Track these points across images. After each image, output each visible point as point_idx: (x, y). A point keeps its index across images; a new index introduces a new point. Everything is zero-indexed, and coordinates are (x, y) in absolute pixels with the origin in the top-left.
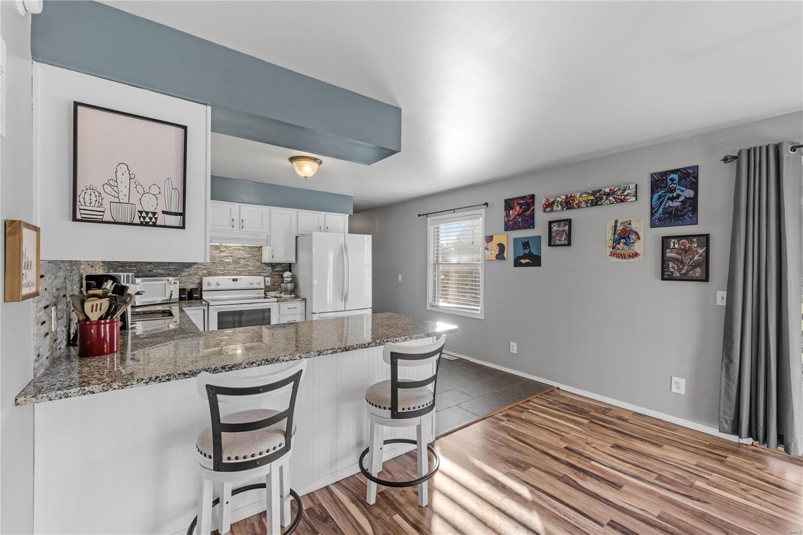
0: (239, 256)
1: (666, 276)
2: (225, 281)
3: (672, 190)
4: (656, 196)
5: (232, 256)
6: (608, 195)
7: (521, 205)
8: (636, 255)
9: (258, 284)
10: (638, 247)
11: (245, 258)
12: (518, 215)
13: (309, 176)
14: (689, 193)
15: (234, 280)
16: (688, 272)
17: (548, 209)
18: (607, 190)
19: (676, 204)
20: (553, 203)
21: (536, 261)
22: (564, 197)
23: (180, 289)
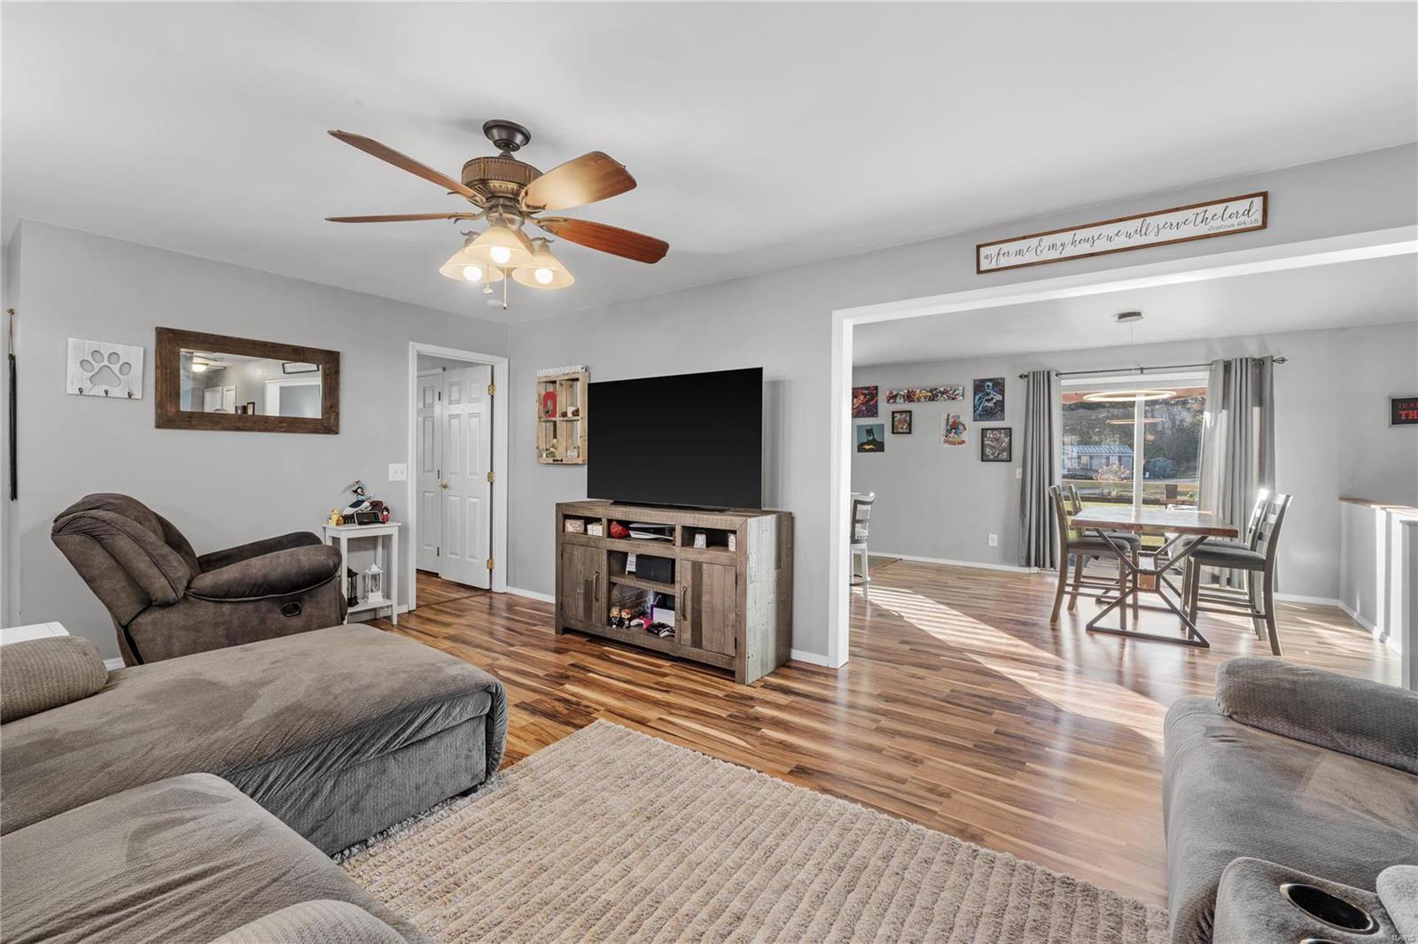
1: (984, 458)
3: (988, 394)
4: (977, 397)
6: (943, 393)
7: (865, 395)
8: (963, 442)
10: (964, 436)
12: (863, 404)
14: (999, 397)
16: (998, 454)
17: (891, 401)
18: (942, 389)
19: (990, 404)
20: (896, 395)
21: (879, 447)
22: (906, 391)
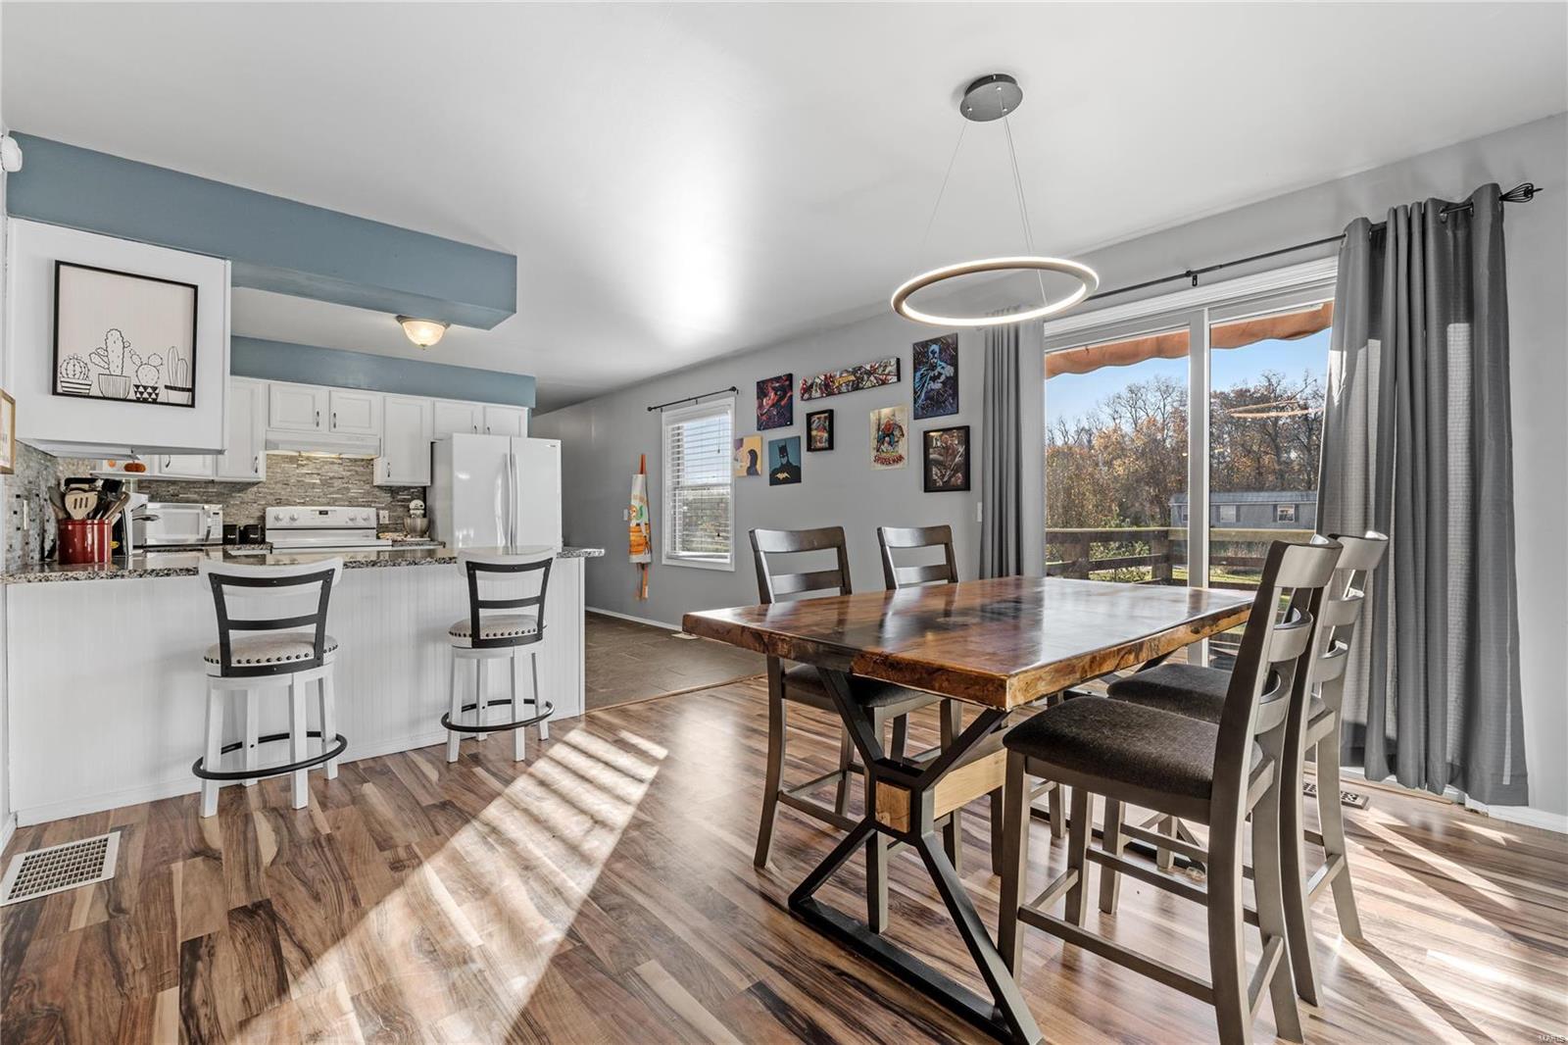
0: (331, 475)
1: (929, 486)
2: (306, 515)
3: (933, 367)
4: (918, 374)
5: (319, 474)
6: (869, 373)
7: (775, 390)
8: (900, 458)
9: (365, 520)
10: (902, 448)
11: (342, 478)
12: (773, 405)
13: (429, 344)
14: (949, 371)
15: (321, 513)
16: (950, 478)
17: (806, 396)
18: (868, 367)
19: (937, 386)
20: (811, 386)
21: (795, 475)
22: (823, 378)
23: (224, 526)
